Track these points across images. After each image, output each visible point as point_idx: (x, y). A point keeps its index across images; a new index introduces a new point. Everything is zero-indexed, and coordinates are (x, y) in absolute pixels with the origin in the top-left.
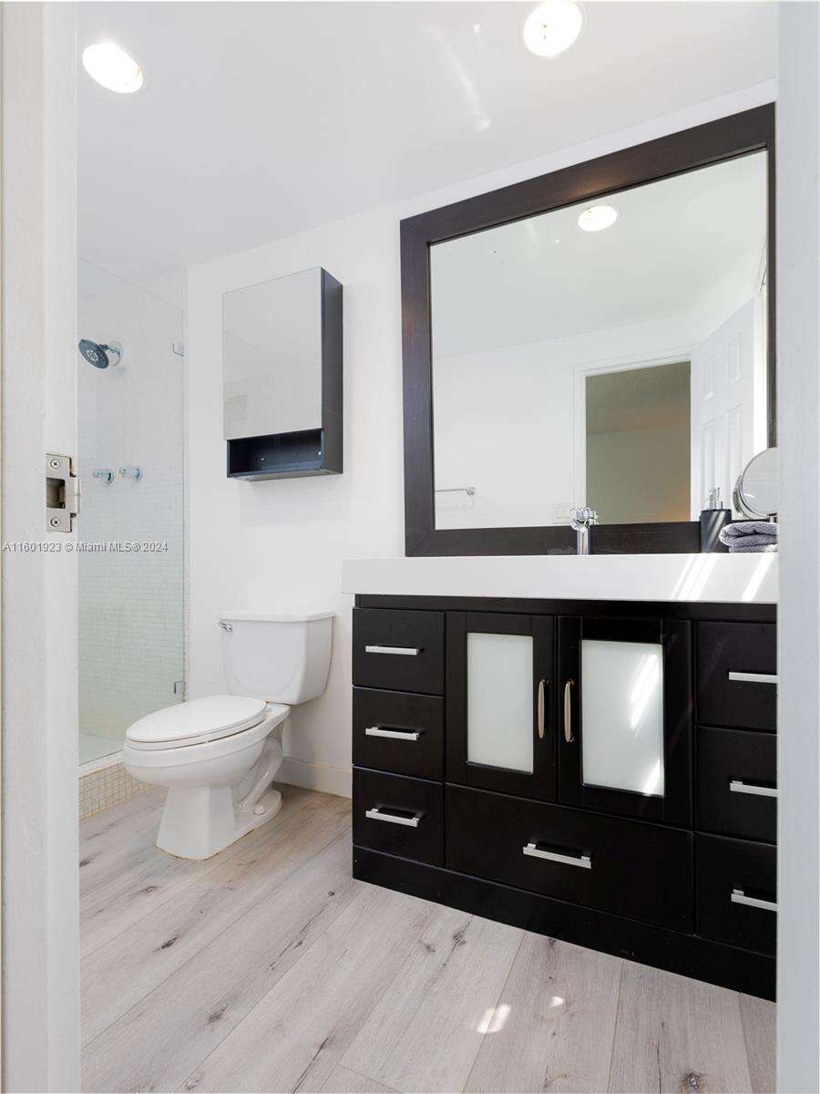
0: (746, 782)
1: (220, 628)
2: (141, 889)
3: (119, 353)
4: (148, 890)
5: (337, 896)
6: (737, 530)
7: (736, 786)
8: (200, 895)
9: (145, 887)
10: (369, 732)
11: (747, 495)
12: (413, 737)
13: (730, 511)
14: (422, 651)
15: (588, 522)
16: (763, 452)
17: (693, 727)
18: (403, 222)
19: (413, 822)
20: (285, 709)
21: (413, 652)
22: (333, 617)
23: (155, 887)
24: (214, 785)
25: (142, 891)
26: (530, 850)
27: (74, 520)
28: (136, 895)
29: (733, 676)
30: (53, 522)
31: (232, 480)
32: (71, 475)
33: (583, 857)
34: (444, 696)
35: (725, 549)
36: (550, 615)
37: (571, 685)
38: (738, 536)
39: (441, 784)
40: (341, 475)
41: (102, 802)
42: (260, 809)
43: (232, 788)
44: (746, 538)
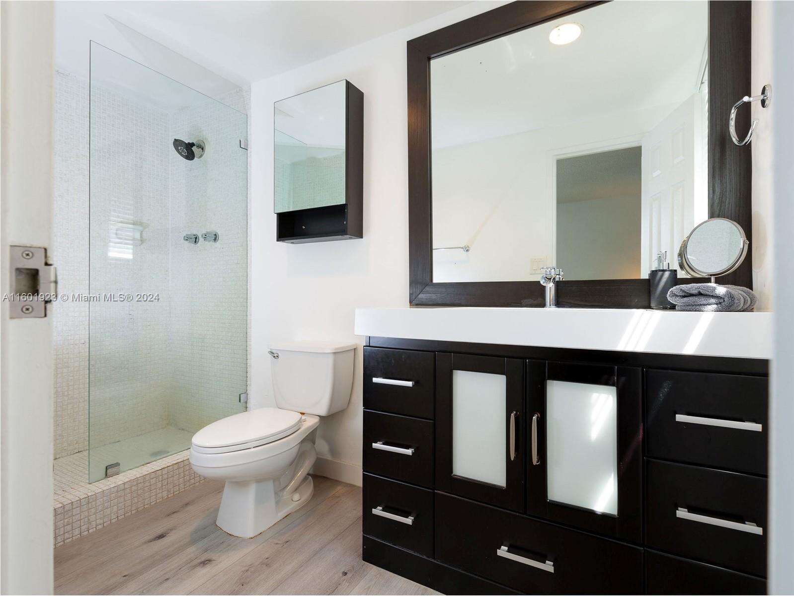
0: (691, 510)
1: (270, 356)
2: (199, 561)
3: (203, 149)
4: (204, 563)
5: (349, 575)
6: (684, 291)
7: (682, 513)
8: (243, 569)
9: (203, 559)
10: (375, 445)
11: (691, 257)
12: (409, 452)
13: (676, 271)
14: (417, 383)
15: (554, 279)
16: (705, 222)
17: (643, 459)
18: (410, 43)
19: (409, 521)
20: (317, 420)
21: (409, 384)
22: (355, 349)
23: (210, 561)
24: (260, 479)
25: (201, 563)
26: (503, 552)
27: (48, 305)
28: (195, 566)
29: (680, 418)
30: (24, 309)
31: (280, 243)
32: (46, 264)
33: (547, 562)
34: (434, 420)
35: (673, 307)
36: (521, 358)
37: (538, 417)
38: (684, 297)
39: (431, 491)
40: (361, 239)
41: (182, 486)
42: (296, 497)
43: (274, 482)
44: (691, 298)
